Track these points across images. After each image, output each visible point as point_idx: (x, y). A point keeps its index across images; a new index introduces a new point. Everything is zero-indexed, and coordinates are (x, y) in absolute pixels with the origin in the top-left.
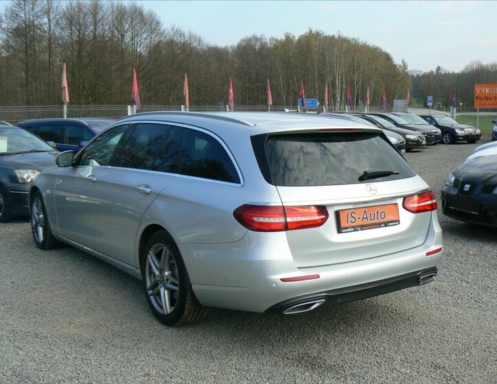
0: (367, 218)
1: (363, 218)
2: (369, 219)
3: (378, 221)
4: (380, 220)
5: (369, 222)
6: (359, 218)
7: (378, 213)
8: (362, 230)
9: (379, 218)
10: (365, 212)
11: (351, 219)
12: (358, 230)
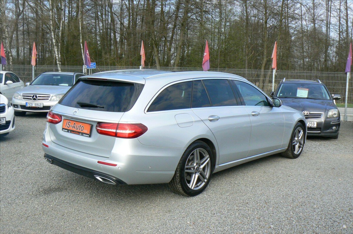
0: (74, 127)
1: (73, 127)
2: (75, 128)
3: (79, 131)
4: (80, 131)
5: (75, 130)
6: (71, 126)
7: (80, 126)
8: (71, 132)
9: (80, 129)
10: (75, 124)
11: (68, 125)
12: (69, 132)
